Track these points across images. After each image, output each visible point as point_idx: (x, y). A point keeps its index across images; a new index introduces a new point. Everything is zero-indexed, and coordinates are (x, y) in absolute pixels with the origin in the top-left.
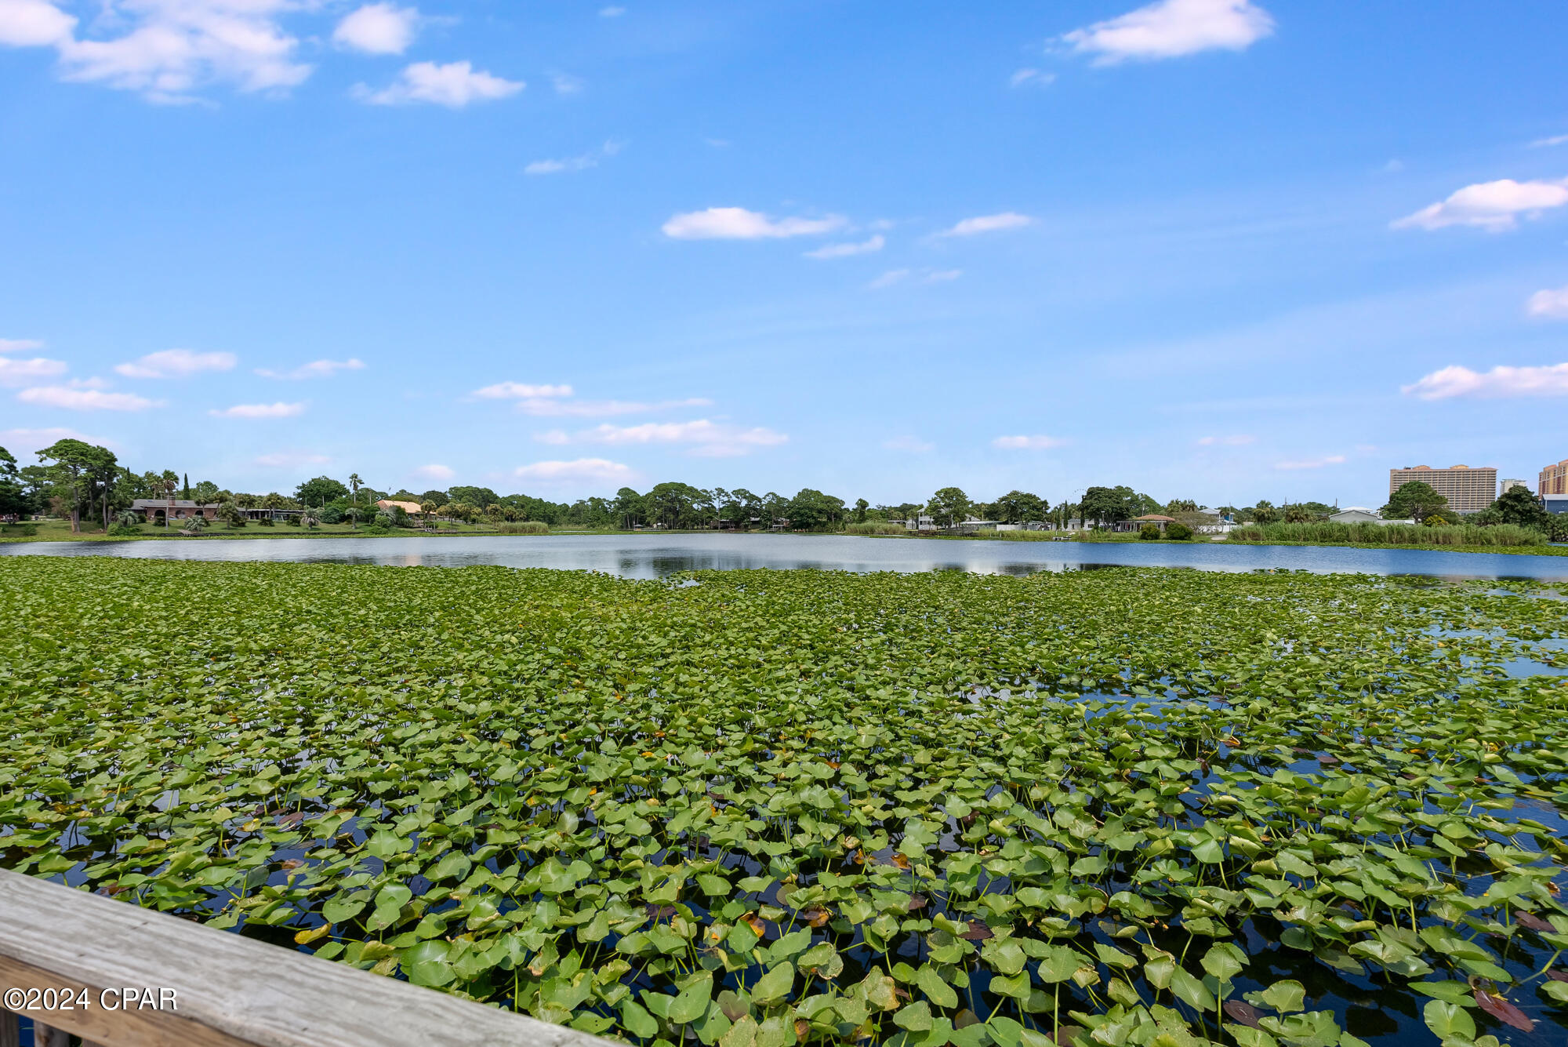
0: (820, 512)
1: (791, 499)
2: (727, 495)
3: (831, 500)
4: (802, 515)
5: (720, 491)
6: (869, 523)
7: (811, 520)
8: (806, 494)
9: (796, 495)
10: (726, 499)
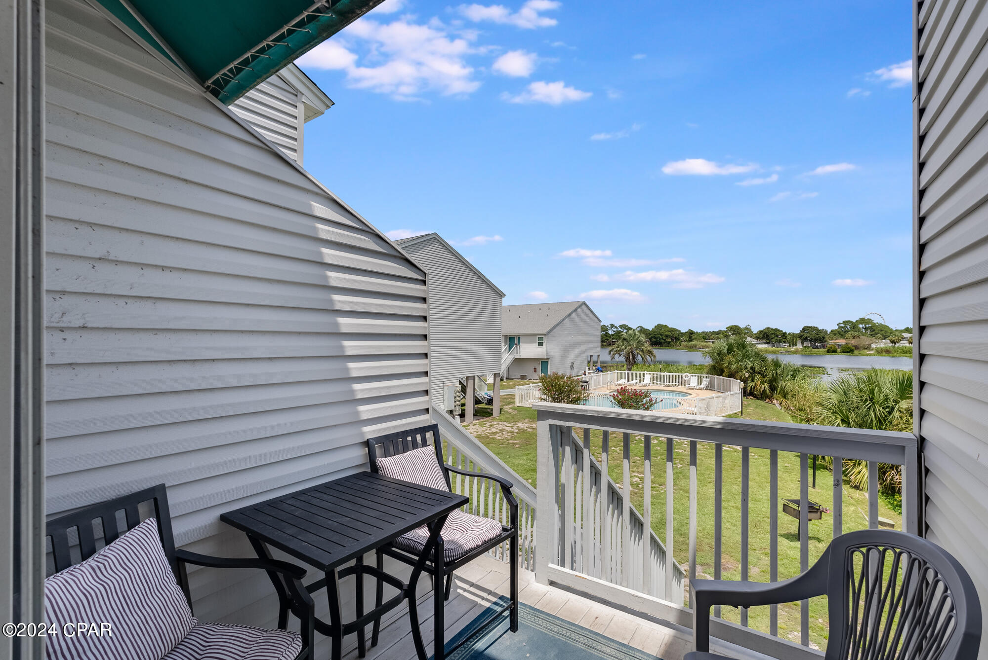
0: (667, 336)
1: (651, 329)
2: (616, 327)
3: (673, 330)
4: (656, 338)
5: (612, 326)
6: (694, 342)
7: (662, 341)
8: (659, 327)
9: (654, 327)
10: (615, 330)
